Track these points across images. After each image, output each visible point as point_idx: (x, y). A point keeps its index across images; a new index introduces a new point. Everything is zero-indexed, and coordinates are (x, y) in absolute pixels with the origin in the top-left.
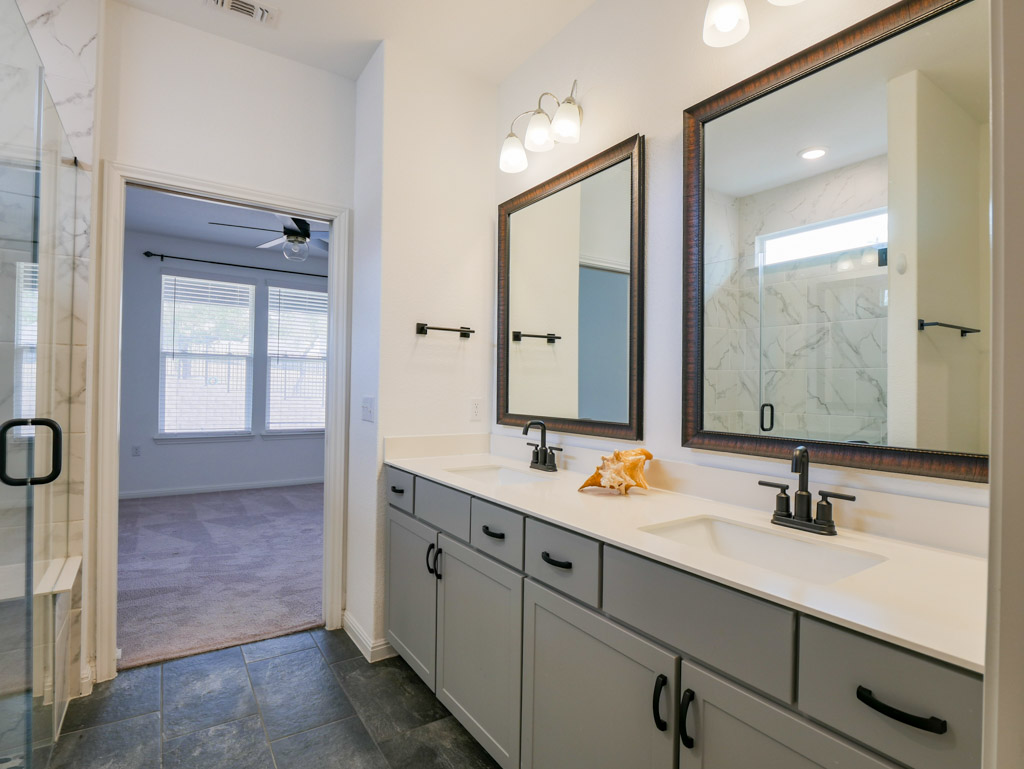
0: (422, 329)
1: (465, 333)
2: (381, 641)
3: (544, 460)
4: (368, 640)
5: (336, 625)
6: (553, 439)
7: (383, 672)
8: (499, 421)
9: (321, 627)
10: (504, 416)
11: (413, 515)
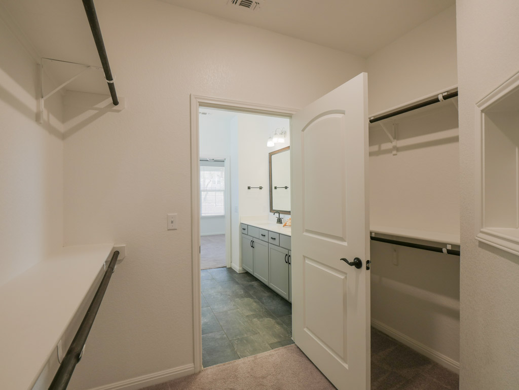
0: (249, 188)
1: (261, 188)
2: (241, 268)
3: (280, 221)
4: (237, 268)
5: (230, 267)
6: (282, 216)
7: (242, 275)
8: (270, 212)
9: (226, 267)
10: (271, 210)
11: (247, 235)
